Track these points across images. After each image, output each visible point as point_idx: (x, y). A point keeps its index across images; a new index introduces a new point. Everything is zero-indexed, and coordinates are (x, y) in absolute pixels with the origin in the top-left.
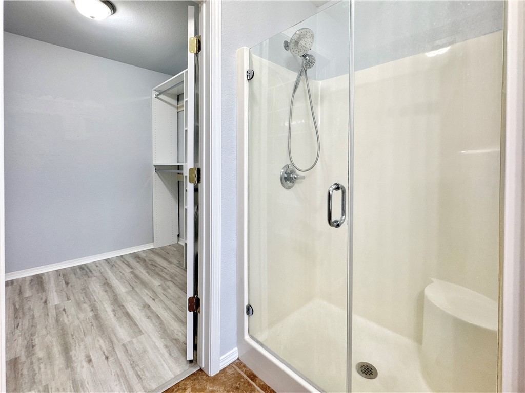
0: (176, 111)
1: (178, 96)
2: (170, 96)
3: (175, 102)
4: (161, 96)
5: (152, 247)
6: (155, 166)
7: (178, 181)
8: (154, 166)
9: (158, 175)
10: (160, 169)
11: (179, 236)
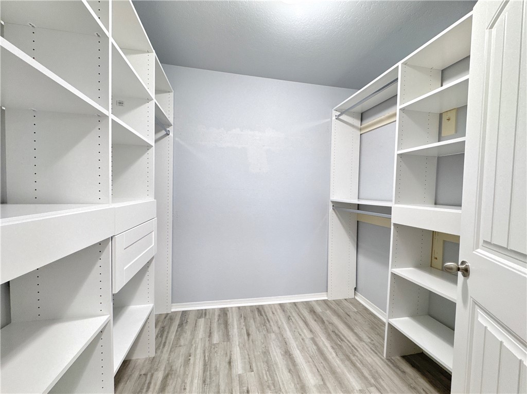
0: (359, 133)
1: (362, 114)
2: (352, 115)
3: (357, 123)
4: (343, 117)
5: (326, 298)
6: (333, 202)
7: (358, 221)
8: (331, 201)
9: (336, 213)
10: (339, 206)
11: (355, 289)
